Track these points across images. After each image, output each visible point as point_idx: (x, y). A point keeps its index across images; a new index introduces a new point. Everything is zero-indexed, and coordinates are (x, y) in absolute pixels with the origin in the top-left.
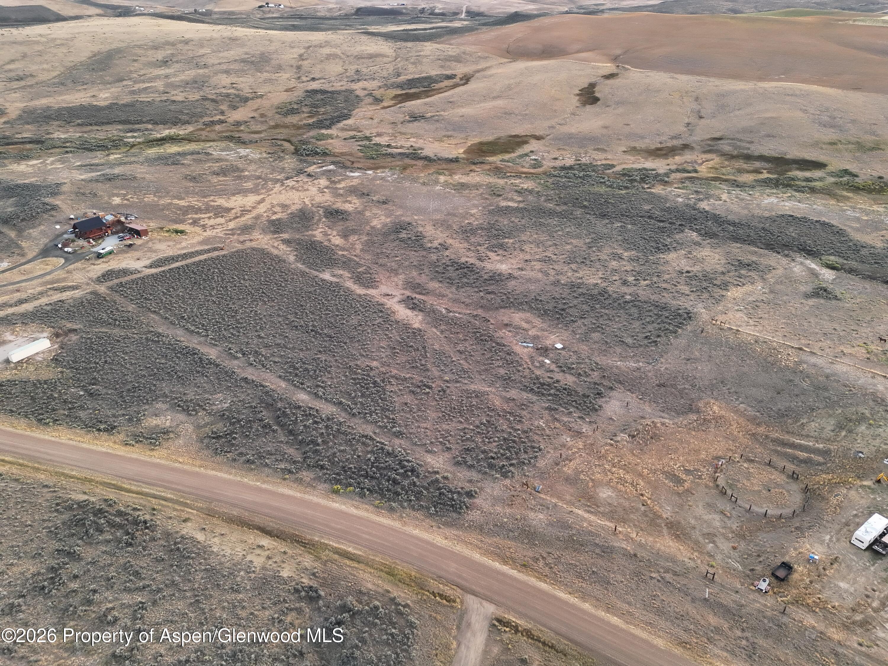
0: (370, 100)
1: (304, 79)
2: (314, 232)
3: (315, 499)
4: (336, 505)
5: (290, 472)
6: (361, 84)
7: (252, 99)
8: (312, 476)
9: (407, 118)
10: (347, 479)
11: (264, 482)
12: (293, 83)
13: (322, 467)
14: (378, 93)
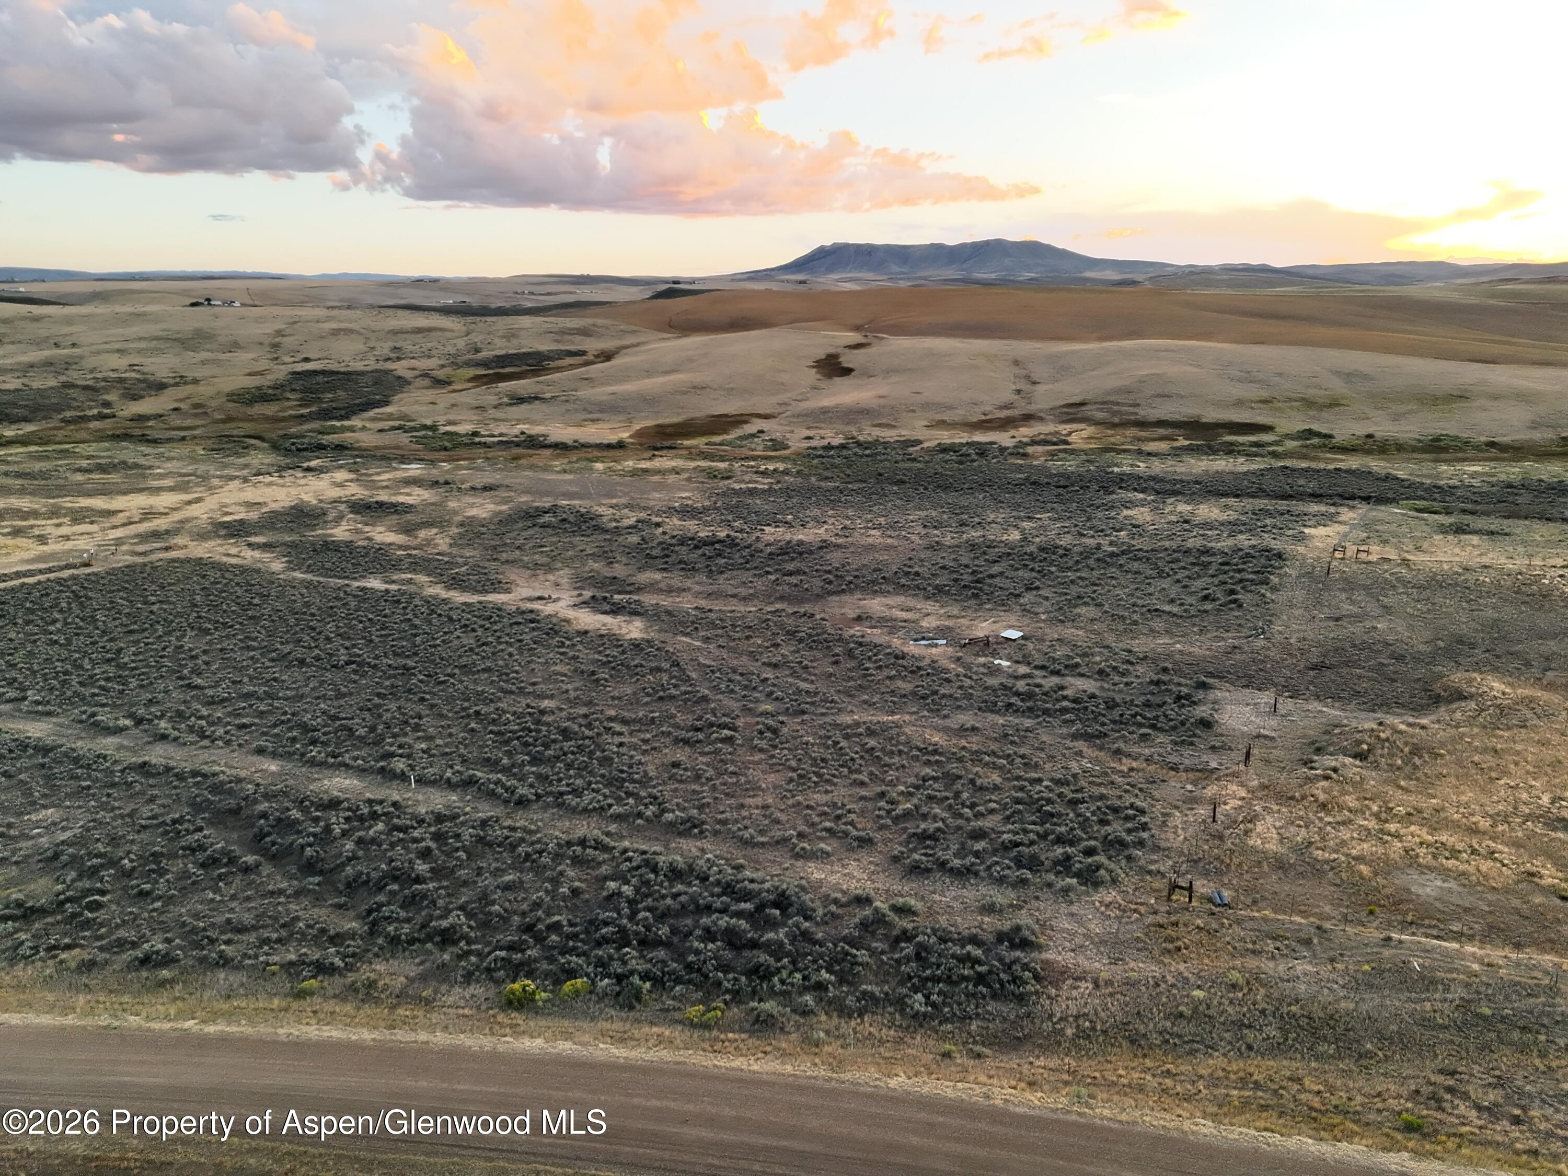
0: (427, 382)
1: (287, 359)
2: (329, 531)
3: (440, 1039)
4: (533, 1045)
5: (322, 969)
6: (404, 363)
7: (176, 384)
8: (413, 970)
9: (505, 400)
10: (551, 960)
11: (213, 1017)
12: (263, 365)
13: (447, 938)
14: (441, 374)
